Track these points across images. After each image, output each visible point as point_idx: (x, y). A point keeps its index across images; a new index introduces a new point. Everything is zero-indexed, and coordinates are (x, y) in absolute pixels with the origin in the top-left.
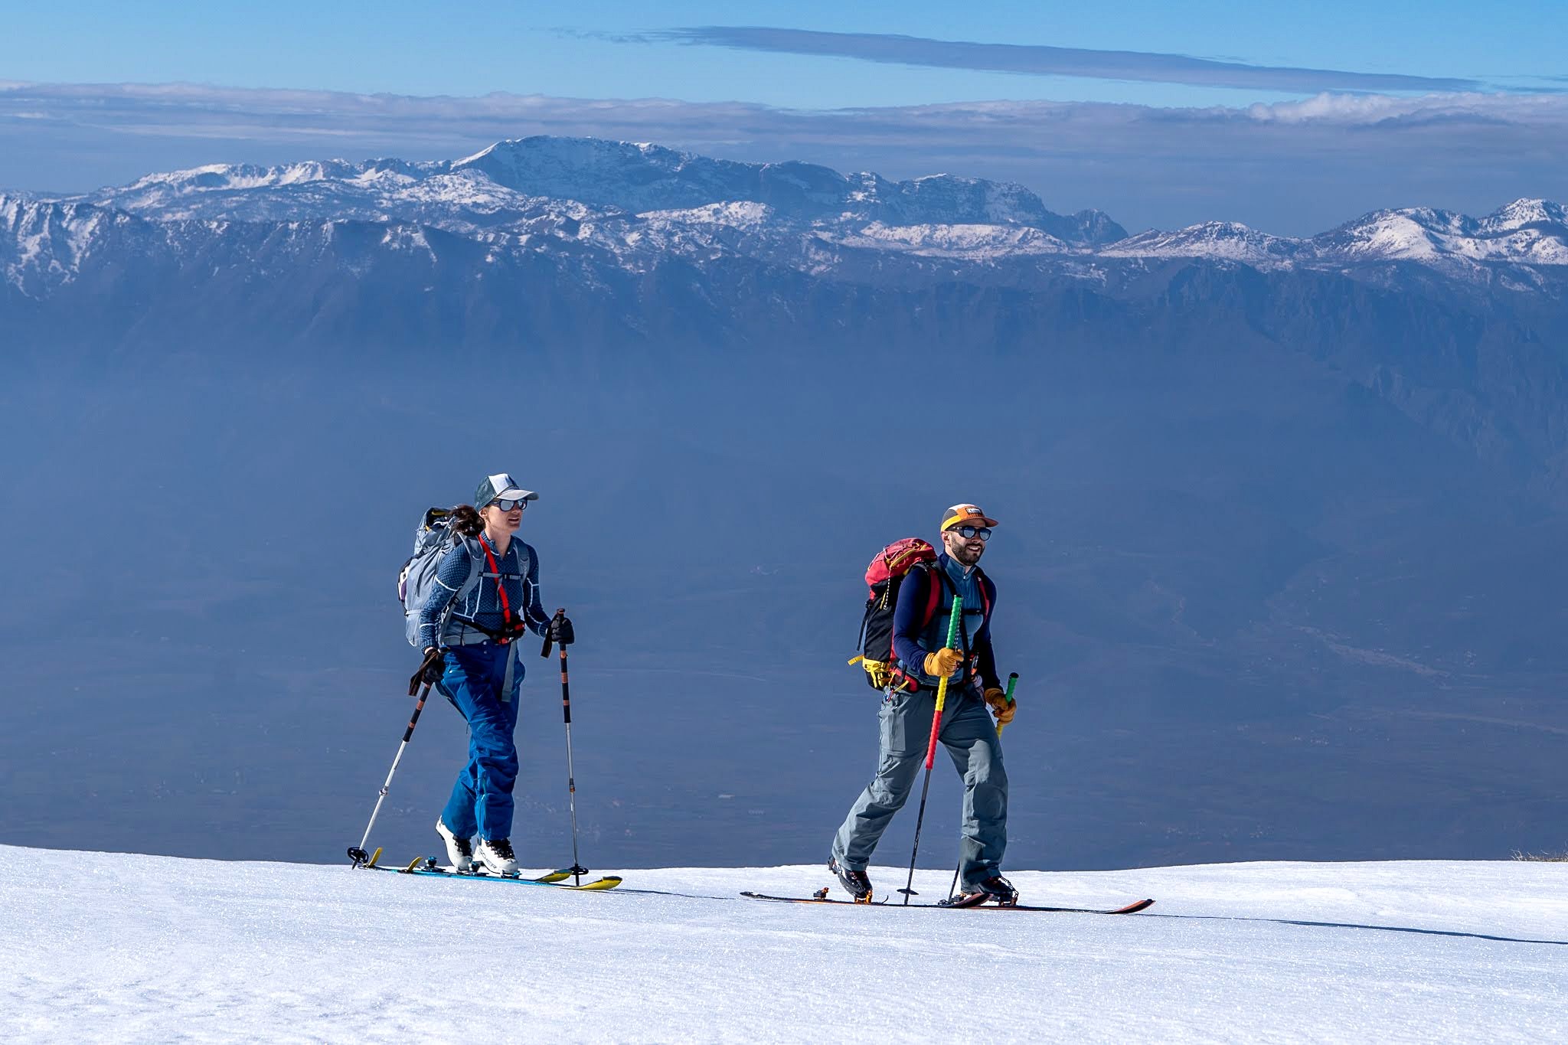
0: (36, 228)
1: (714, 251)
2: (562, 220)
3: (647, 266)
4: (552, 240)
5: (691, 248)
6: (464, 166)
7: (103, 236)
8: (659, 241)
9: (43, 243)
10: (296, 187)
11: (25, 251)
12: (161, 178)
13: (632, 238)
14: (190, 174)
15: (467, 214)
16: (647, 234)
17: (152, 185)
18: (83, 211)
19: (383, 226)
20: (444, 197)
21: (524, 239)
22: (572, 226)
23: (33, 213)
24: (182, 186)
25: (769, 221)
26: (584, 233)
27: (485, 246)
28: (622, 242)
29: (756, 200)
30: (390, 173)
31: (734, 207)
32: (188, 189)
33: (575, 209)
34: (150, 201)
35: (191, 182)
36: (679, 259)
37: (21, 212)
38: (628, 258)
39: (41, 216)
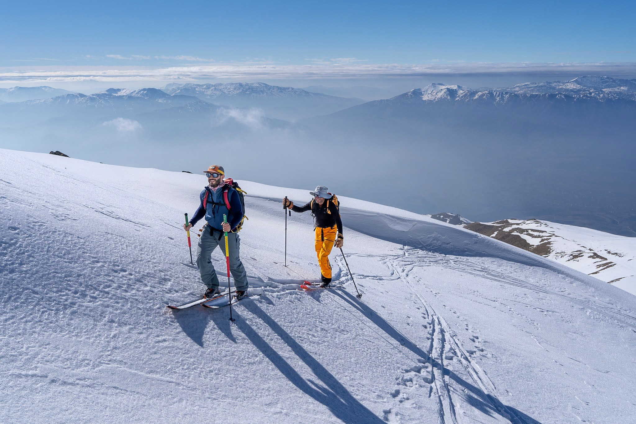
0: (499, 96)
1: (616, 97)
2: (589, 92)
3: (604, 100)
4: (587, 96)
5: (612, 97)
6: (572, 82)
7: (509, 97)
8: (607, 96)
9: (500, 98)
10: (542, 86)
11: (497, 100)
12: (518, 85)
13: (601, 95)
14: (523, 84)
15: (572, 91)
16: (604, 94)
17: (517, 86)
18: (506, 93)
19: (556, 95)
20: (568, 87)
21: (581, 96)
22: (590, 93)
23: (498, 93)
24: (522, 86)
25: (628, 90)
26: (593, 94)
27: (574, 98)
28: (600, 96)
29: (626, 86)
30: (558, 83)
31: (622, 88)
32: (523, 87)
33: (591, 90)
34: (517, 89)
35: (524, 86)
36: (610, 99)
37: (496, 93)
38: (600, 99)
39: (499, 94)
